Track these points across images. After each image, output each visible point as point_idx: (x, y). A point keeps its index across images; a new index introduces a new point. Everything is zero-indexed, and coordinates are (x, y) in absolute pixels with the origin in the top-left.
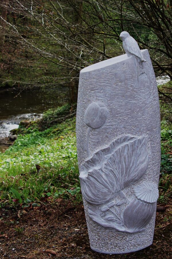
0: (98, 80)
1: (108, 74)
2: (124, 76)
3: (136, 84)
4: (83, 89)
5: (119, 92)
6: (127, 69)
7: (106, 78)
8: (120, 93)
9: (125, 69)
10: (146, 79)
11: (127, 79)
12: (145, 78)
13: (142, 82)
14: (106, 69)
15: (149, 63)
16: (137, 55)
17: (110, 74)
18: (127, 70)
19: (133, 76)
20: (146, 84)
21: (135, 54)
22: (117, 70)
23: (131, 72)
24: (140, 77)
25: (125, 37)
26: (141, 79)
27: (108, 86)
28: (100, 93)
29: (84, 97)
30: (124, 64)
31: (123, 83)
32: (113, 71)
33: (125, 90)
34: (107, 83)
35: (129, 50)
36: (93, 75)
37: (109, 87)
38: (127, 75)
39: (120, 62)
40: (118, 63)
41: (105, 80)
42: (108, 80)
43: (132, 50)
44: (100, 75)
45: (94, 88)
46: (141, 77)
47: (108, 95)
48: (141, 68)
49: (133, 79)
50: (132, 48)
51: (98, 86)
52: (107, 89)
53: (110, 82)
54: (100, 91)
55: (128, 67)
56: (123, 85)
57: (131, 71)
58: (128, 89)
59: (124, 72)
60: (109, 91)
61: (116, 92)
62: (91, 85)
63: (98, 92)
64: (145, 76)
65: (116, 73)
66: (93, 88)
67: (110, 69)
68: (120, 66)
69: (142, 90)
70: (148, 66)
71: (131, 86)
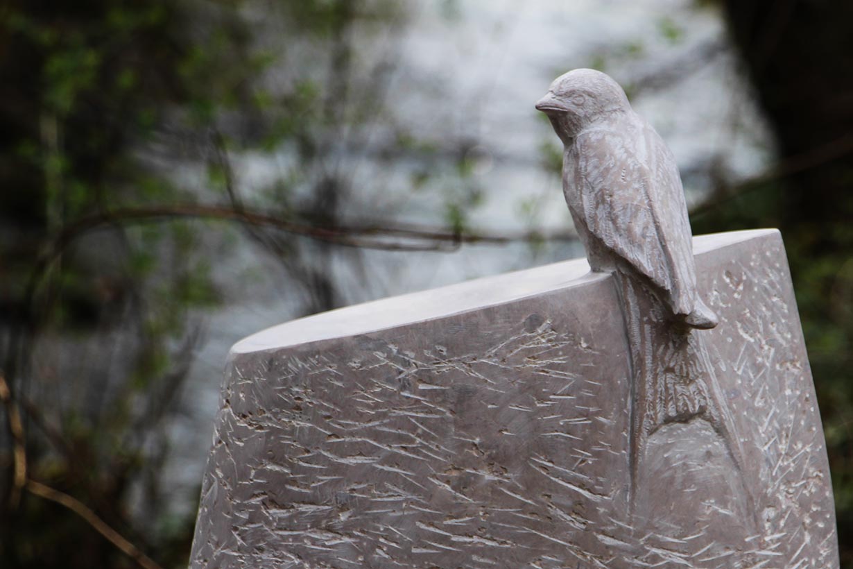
0: (327, 427)
1: (403, 388)
2: (531, 417)
3: (615, 492)
4: (220, 481)
5: (475, 539)
6: (552, 366)
7: (385, 415)
8: (483, 552)
9: (540, 363)
10: (709, 464)
11: (546, 448)
12: (709, 455)
13: (671, 481)
14: (395, 349)
15: (772, 342)
16: (648, 267)
17: (423, 393)
18: (553, 374)
19: (597, 426)
20: (710, 506)
21: (633, 255)
22: (479, 368)
23: (586, 393)
24: (655, 440)
25: (580, 112)
26: (667, 460)
27: (394, 479)
28: (329, 529)
29: (217, 545)
30: (535, 322)
31: (512, 476)
32: (446, 367)
33: (527, 530)
34: (392, 460)
35: (594, 219)
36: (296, 380)
37: (406, 495)
38: (551, 410)
39: (509, 307)
40: (489, 312)
41: (377, 436)
42: (400, 438)
43: (614, 221)
44: (348, 390)
45: (294, 482)
46: (667, 447)
47: (391, 551)
48: (671, 370)
49: (596, 454)
50: (618, 210)
51: (321, 472)
52: (384, 505)
53: (414, 451)
54: (329, 516)
55: (565, 350)
56: (514, 489)
57: (591, 387)
58: (552, 525)
59: (532, 388)
60: (398, 522)
61: (455, 539)
62: (273, 460)
63: (316, 523)
64: (706, 440)
65: (470, 385)
66: (281, 480)
67: (427, 353)
68: (505, 337)
69: (661, 545)
70: (758, 368)
71: (580, 508)
